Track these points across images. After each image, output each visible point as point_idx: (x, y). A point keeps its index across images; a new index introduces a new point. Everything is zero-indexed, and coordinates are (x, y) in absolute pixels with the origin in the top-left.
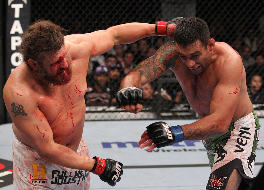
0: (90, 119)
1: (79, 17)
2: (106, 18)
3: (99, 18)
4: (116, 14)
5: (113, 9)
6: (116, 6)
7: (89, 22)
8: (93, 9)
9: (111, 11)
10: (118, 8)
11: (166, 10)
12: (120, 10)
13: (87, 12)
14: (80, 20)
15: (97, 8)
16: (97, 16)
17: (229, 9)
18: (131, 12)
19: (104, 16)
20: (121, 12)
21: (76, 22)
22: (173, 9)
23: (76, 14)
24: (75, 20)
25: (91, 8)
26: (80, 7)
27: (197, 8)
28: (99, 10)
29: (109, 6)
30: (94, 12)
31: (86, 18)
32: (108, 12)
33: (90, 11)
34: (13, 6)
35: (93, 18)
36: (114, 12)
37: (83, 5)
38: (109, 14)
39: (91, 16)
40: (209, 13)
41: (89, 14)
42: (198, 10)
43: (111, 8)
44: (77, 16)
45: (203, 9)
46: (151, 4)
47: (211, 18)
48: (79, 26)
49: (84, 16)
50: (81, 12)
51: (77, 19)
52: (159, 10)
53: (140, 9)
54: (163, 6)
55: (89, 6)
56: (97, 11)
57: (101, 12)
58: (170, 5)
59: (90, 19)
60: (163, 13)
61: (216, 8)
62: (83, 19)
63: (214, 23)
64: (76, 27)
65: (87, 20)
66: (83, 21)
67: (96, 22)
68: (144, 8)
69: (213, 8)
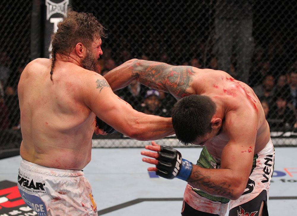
0: (135, 146)
1: (125, 34)
2: (154, 34)
3: (147, 34)
4: (165, 30)
5: (162, 25)
6: (165, 21)
7: (136, 39)
8: (140, 25)
9: (159, 27)
10: (167, 24)
11: (220, 26)
12: (169, 25)
13: (134, 28)
14: (126, 36)
15: (145, 23)
16: (144, 32)
17: (289, 25)
18: (181, 29)
19: (152, 32)
20: (171, 28)
21: (121, 38)
22: (228, 26)
23: (121, 29)
24: (120, 36)
25: (137, 23)
26: (126, 22)
27: (254, 25)
28: (147, 25)
29: (158, 21)
30: (141, 28)
31: (132, 34)
32: (156, 28)
33: (137, 27)
34: (53, 20)
35: (140, 34)
36: (163, 28)
37: (129, 20)
38: (158, 30)
39: (137, 33)
40: (268, 30)
41: (136, 30)
42: (255, 27)
43: (160, 23)
44: (122, 32)
45: (261, 25)
46: (203, 20)
47: (269, 36)
48: (125, 43)
49: (130, 32)
50: (126, 28)
51: (122, 35)
52: (212, 26)
53: (192, 24)
54: (216, 21)
55: (136, 21)
56: (144, 27)
57: (148, 28)
58: (225, 21)
59: (137, 36)
60: (217, 30)
61: (275, 25)
62: (129, 35)
63: (272, 41)
64: (122, 44)
65: (133, 37)
66: (129, 38)
67: (143, 39)
68: (196, 24)
69: (272, 25)
